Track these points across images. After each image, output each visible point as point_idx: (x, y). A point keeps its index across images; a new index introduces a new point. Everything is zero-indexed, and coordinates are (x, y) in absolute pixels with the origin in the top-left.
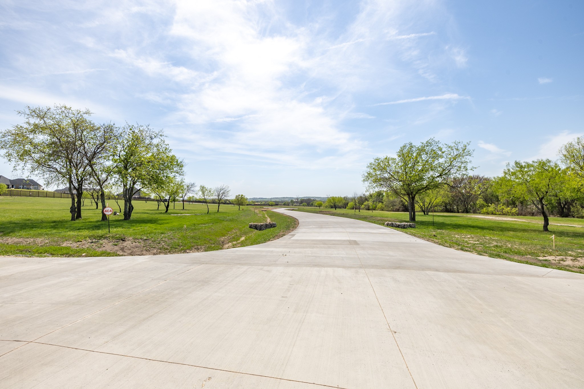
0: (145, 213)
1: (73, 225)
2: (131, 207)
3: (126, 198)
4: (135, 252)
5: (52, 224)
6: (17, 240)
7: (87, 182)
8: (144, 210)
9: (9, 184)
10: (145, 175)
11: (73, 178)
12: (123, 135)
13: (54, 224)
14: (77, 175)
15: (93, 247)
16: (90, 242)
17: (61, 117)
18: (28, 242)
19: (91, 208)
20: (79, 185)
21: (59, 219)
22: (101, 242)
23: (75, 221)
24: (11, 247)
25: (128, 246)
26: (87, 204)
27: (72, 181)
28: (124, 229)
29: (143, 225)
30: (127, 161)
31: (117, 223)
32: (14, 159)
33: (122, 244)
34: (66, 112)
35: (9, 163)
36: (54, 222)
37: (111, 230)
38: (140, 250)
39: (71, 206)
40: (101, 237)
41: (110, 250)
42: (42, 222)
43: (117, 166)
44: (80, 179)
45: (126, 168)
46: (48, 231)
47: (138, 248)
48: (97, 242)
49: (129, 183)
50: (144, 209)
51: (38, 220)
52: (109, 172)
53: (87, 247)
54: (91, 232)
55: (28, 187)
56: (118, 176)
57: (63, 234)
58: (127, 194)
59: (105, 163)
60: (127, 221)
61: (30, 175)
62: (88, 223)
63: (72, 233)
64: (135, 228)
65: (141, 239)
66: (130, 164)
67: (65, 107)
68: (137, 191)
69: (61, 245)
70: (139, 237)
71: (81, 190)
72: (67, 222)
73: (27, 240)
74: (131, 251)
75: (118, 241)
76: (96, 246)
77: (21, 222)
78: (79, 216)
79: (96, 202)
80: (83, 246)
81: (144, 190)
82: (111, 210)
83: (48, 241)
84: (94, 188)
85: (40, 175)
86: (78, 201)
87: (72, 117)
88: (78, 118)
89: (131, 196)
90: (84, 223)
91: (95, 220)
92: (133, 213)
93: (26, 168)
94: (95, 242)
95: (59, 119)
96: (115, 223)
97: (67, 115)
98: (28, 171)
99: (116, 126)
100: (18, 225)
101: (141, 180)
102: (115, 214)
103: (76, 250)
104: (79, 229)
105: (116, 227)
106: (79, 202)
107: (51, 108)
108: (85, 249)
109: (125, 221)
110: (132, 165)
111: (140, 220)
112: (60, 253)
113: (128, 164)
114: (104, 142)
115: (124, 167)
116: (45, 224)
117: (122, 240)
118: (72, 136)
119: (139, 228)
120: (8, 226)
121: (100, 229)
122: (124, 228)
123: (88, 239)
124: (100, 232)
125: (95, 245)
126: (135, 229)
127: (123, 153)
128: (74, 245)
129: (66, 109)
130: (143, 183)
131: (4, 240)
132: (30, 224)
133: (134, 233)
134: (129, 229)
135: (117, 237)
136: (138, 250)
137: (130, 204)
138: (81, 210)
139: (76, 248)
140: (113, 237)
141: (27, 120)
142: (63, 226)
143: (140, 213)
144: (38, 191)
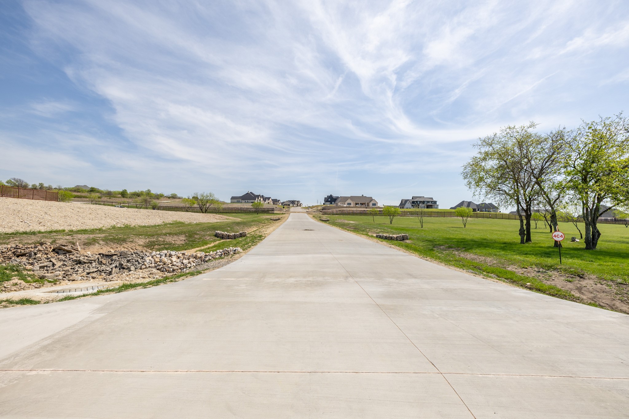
0: (623, 242)
1: (521, 249)
2: (595, 233)
3: (588, 220)
4: (600, 298)
5: (502, 245)
6: (473, 256)
7: (536, 202)
8: (622, 238)
9: (475, 207)
10: (618, 187)
11: (520, 199)
12: (578, 138)
13: (504, 245)
14: (524, 195)
15: (539, 277)
16: (537, 270)
17: (506, 139)
18: (480, 260)
19: (544, 231)
20: (527, 206)
21: (509, 241)
22: (549, 273)
23: (524, 245)
24: (468, 262)
25: (588, 287)
26: (541, 227)
27: (520, 203)
28: (583, 262)
29: (618, 260)
30: (586, 171)
31: (574, 252)
32: (473, 187)
33: (579, 282)
34: (510, 132)
35: (471, 190)
36: (505, 243)
37: (564, 260)
38: (610, 297)
39: (520, 228)
40: (550, 267)
41: (561, 286)
42: (495, 242)
43: (571, 181)
44: (528, 200)
45: (585, 180)
46: (497, 251)
47: (605, 294)
48: (545, 272)
49: (591, 200)
50: (622, 236)
51: (492, 240)
52: (561, 188)
53: (533, 277)
54: (538, 259)
55: (489, 210)
56: (572, 192)
57: (509, 256)
58: (589, 214)
59: (555, 178)
60: (591, 251)
61: (485, 199)
62: (537, 248)
63: (518, 257)
64: (602, 263)
65: (612, 281)
66: (592, 175)
67: (510, 128)
68: (606, 211)
69: (507, 268)
70: (609, 277)
71: (530, 212)
72: (516, 244)
73: (480, 258)
74: (593, 295)
75: (574, 276)
76: (543, 277)
77: (479, 241)
78: (529, 239)
79: (550, 224)
80: (528, 274)
81: (620, 208)
82: (562, 235)
83: (496, 262)
84: (547, 209)
85: (492, 199)
86: (527, 223)
87: (516, 136)
88: (522, 135)
89: (595, 218)
90: (533, 247)
91: (546, 245)
92: (602, 241)
93: (482, 193)
94: (542, 272)
95: (504, 141)
96: (572, 252)
97: (512, 135)
98: (483, 196)
99: (567, 130)
100: (476, 243)
101: (612, 194)
102: (573, 240)
103: (521, 277)
104: (526, 254)
105: (572, 257)
106: (528, 225)
107: (497, 133)
108: (530, 277)
109: (588, 251)
110: (594, 176)
111: (612, 251)
112: (505, 276)
113: (588, 174)
114: (553, 154)
115: (582, 179)
116: (496, 245)
117: (579, 276)
118: (518, 155)
119: (609, 263)
120: (470, 243)
121: (550, 257)
122: (584, 260)
123: (534, 266)
124: (550, 261)
125: (542, 275)
126: (602, 265)
127: (579, 162)
128: (519, 271)
129: (511, 130)
130: (616, 199)
131: (465, 255)
132: (485, 243)
133: (599, 270)
134: (592, 263)
135: (571, 271)
136: (606, 297)
137: (595, 227)
138: (531, 233)
139: (521, 275)
140: (565, 270)
141: (479, 151)
142: (511, 248)
143: (614, 242)
144: (495, 213)
